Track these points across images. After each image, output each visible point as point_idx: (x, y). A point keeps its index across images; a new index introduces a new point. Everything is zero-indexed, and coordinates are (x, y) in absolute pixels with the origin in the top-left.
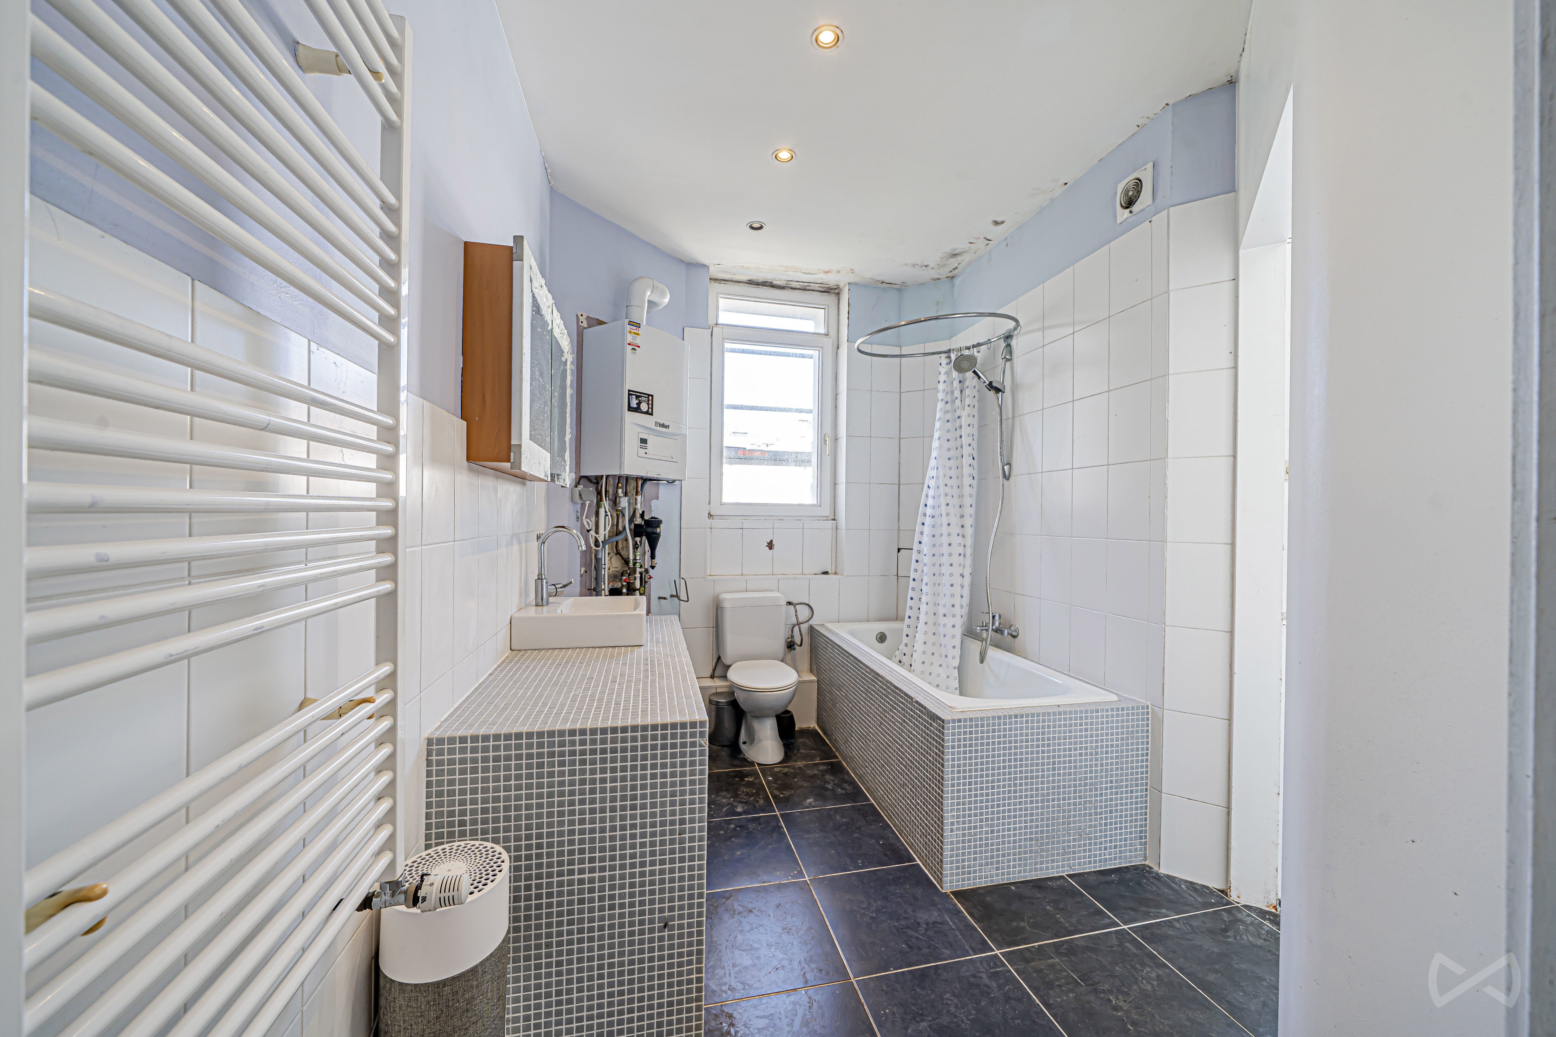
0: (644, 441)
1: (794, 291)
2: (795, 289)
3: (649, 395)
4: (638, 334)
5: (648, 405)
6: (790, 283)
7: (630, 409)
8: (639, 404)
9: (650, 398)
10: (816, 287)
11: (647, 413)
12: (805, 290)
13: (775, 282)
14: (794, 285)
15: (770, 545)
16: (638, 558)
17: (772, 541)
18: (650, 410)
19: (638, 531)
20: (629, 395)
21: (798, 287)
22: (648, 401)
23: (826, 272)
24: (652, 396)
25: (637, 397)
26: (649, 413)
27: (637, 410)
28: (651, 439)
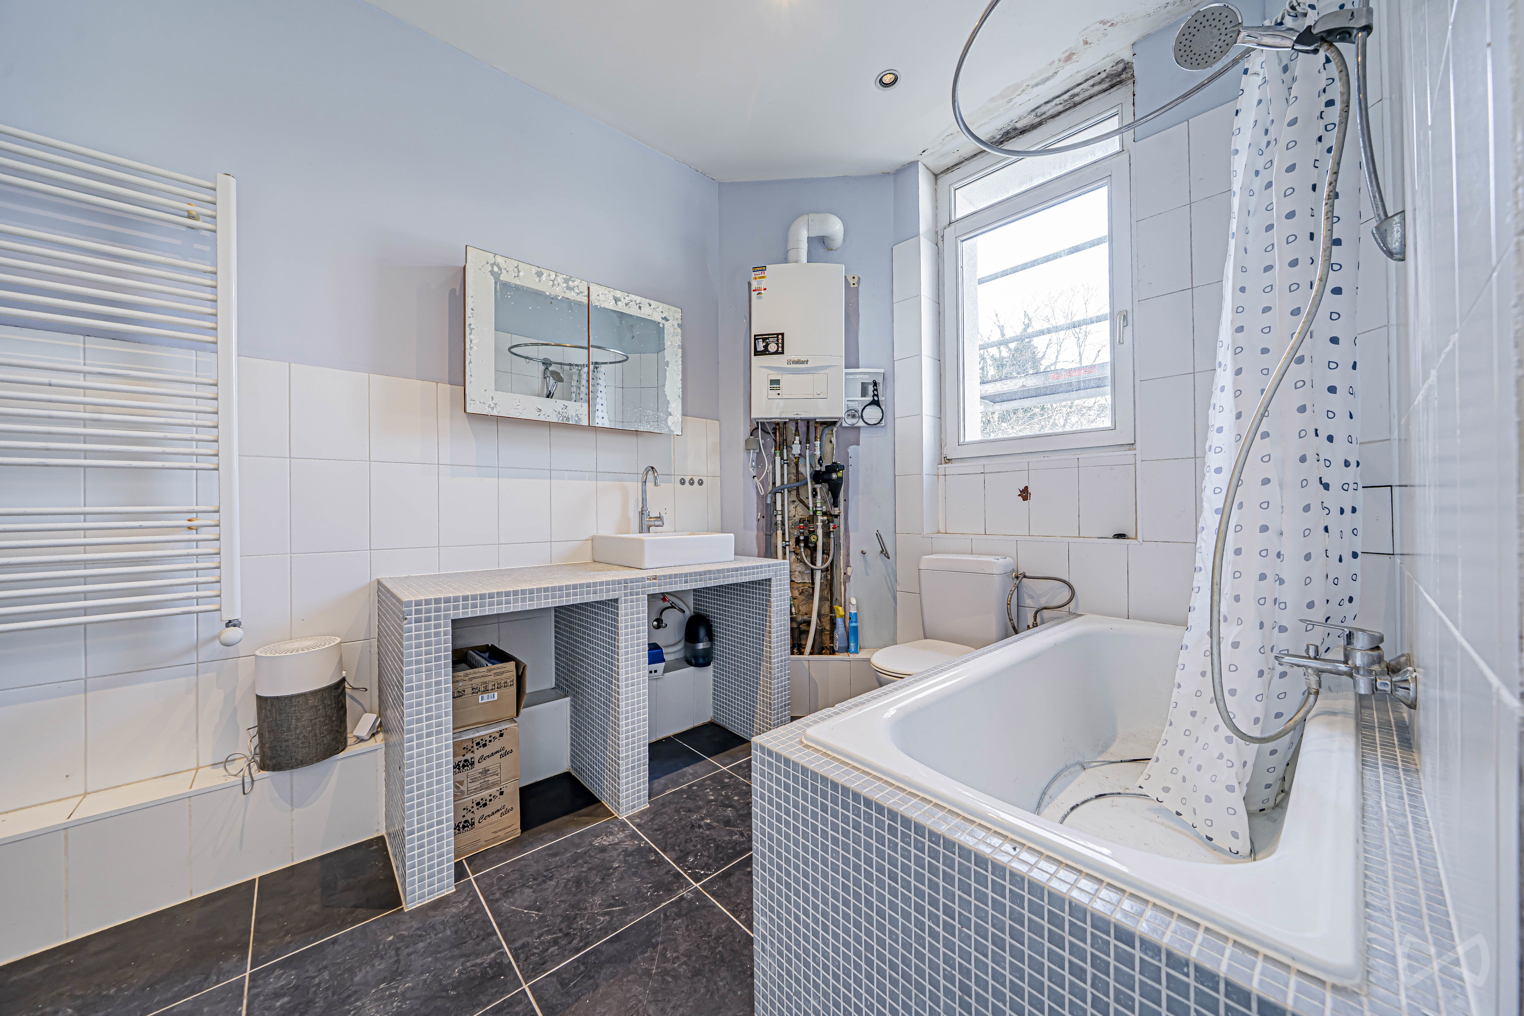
0: (775, 382)
1: (1057, 119)
2: (1059, 114)
3: (778, 334)
4: (763, 277)
5: (777, 344)
6: (1039, 111)
7: (757, 353)
8: (766, 347)
9: (780, 336)
10: (1087, 89)
11: (776, 353)
12: (1075, 105)
13: (1019, 125)
14: (1050, 109)
15: (1025, 494)
16: (819, 505)
17: (1026, 488)
18: (780, 349)
19: (818, 477)
20: (755, 339)
21: (1060, 108)
22: (778, 340)
23: (1069, 58)
24: (782, 334)
25: (764, 340)
26: (780, 352)
27: (765, 352)
28: (785, 379)
